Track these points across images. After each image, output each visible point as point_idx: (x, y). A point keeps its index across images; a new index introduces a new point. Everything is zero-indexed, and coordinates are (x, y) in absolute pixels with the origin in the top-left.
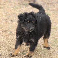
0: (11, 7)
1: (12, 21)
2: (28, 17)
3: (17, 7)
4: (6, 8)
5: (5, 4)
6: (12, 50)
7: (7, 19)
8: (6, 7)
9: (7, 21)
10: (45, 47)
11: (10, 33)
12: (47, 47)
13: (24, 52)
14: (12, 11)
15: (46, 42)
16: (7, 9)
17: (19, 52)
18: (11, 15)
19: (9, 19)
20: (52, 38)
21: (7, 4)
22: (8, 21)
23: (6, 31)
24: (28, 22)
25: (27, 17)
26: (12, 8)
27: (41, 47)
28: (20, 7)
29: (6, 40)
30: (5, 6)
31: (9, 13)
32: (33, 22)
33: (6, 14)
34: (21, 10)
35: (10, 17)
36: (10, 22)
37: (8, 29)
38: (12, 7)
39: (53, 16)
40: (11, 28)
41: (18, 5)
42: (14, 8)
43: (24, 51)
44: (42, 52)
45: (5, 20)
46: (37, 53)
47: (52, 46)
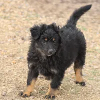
0: (22, 16)
1: (23, 39)
2: (46, 32)
3: (32, 16)
4: (14, 18)
5: (13, 12)
6: (24, 87)
7: (15, 37)
8: (14, 16)
9: (15, 39)
10: (77, 83)
11: (20, 59)
12: (80, 81)
13: (44, 91)
14: (24, 23)
15: (79, 74)
16: (15, 20)
17: (35, 91)
18: (22, 29)
19: (18, 35)
20: (89, 67)
21: (16, 12)
22: (17, 40)
23: (13, 56)
24: (46, 40)
25: (44, 31)
26: (24, 19)
27: (71, 82)
28: (37, 17)
29: (13, 70)
30: (12, 14)
31: (19, 26)
32: (54, 40)
33: (14, 27)
34: (38, 21)
35: (20, 32)
36: (20, 41)
37: (18, 53)
38: (24, 17)
39: (91, 31)
40: (22, 50)
41: (34, 13)
42: (28, 18)
43: (43, 88)
44: (72, 90)
45: (12, 38)
46: (64, 92)
47: (88, 81)
